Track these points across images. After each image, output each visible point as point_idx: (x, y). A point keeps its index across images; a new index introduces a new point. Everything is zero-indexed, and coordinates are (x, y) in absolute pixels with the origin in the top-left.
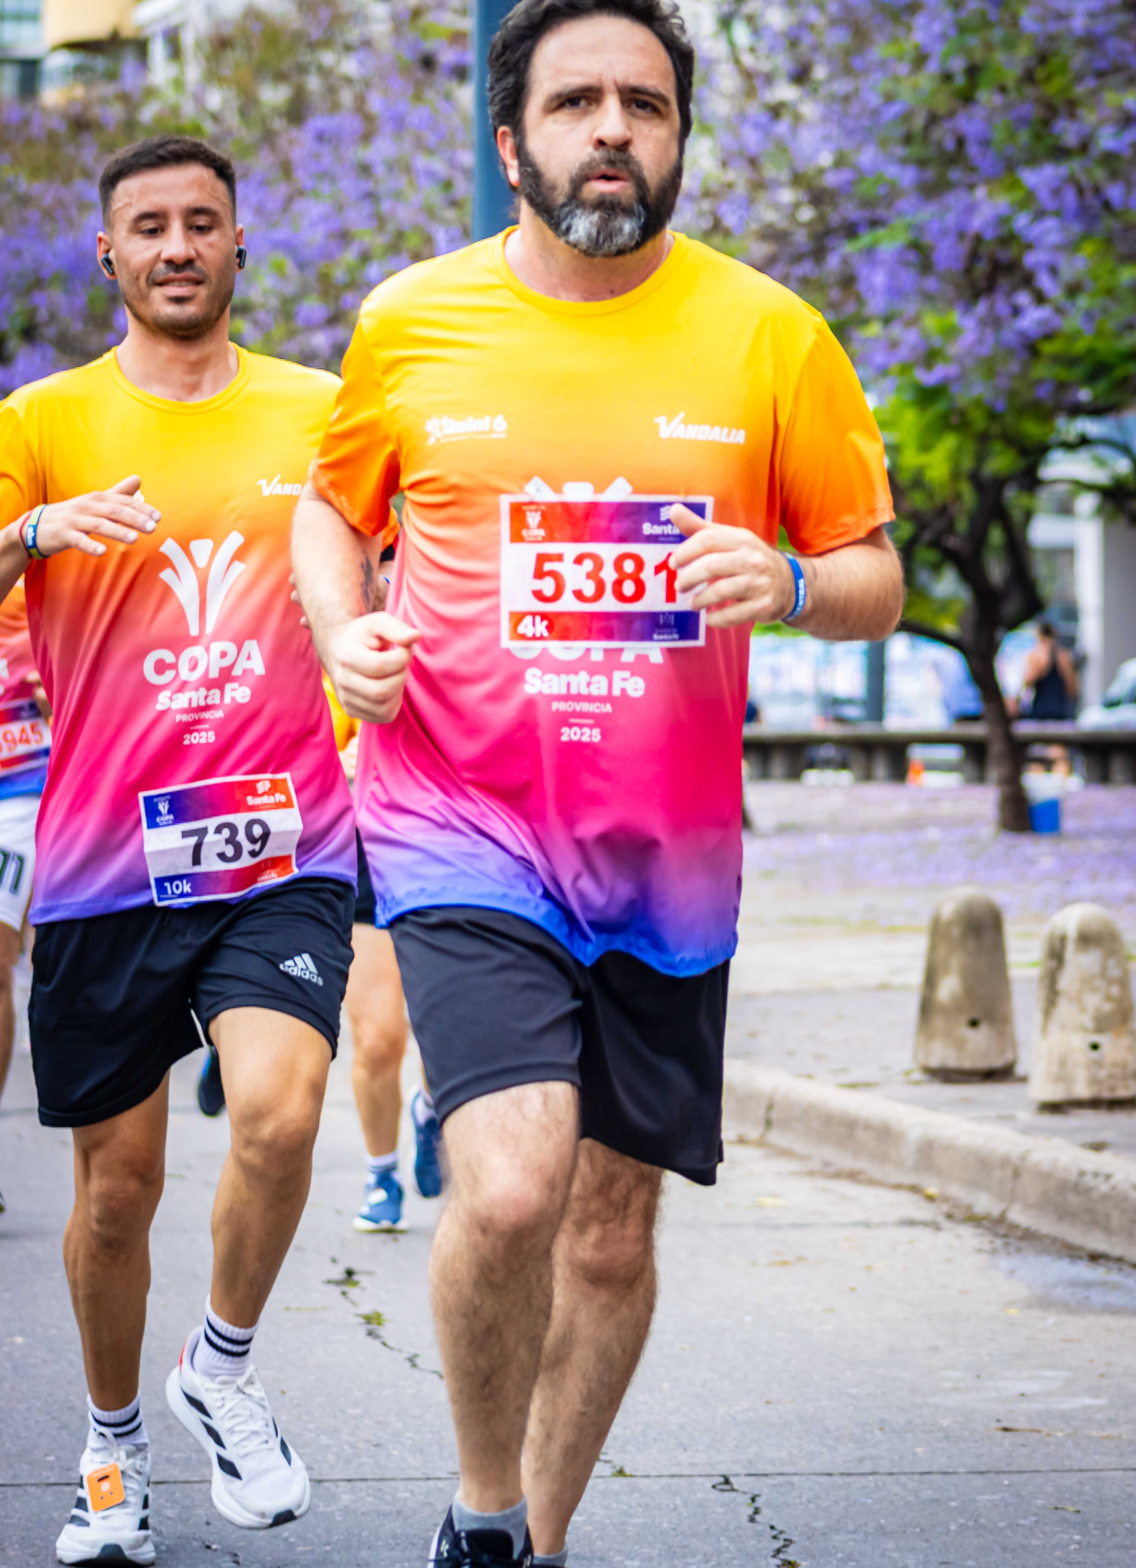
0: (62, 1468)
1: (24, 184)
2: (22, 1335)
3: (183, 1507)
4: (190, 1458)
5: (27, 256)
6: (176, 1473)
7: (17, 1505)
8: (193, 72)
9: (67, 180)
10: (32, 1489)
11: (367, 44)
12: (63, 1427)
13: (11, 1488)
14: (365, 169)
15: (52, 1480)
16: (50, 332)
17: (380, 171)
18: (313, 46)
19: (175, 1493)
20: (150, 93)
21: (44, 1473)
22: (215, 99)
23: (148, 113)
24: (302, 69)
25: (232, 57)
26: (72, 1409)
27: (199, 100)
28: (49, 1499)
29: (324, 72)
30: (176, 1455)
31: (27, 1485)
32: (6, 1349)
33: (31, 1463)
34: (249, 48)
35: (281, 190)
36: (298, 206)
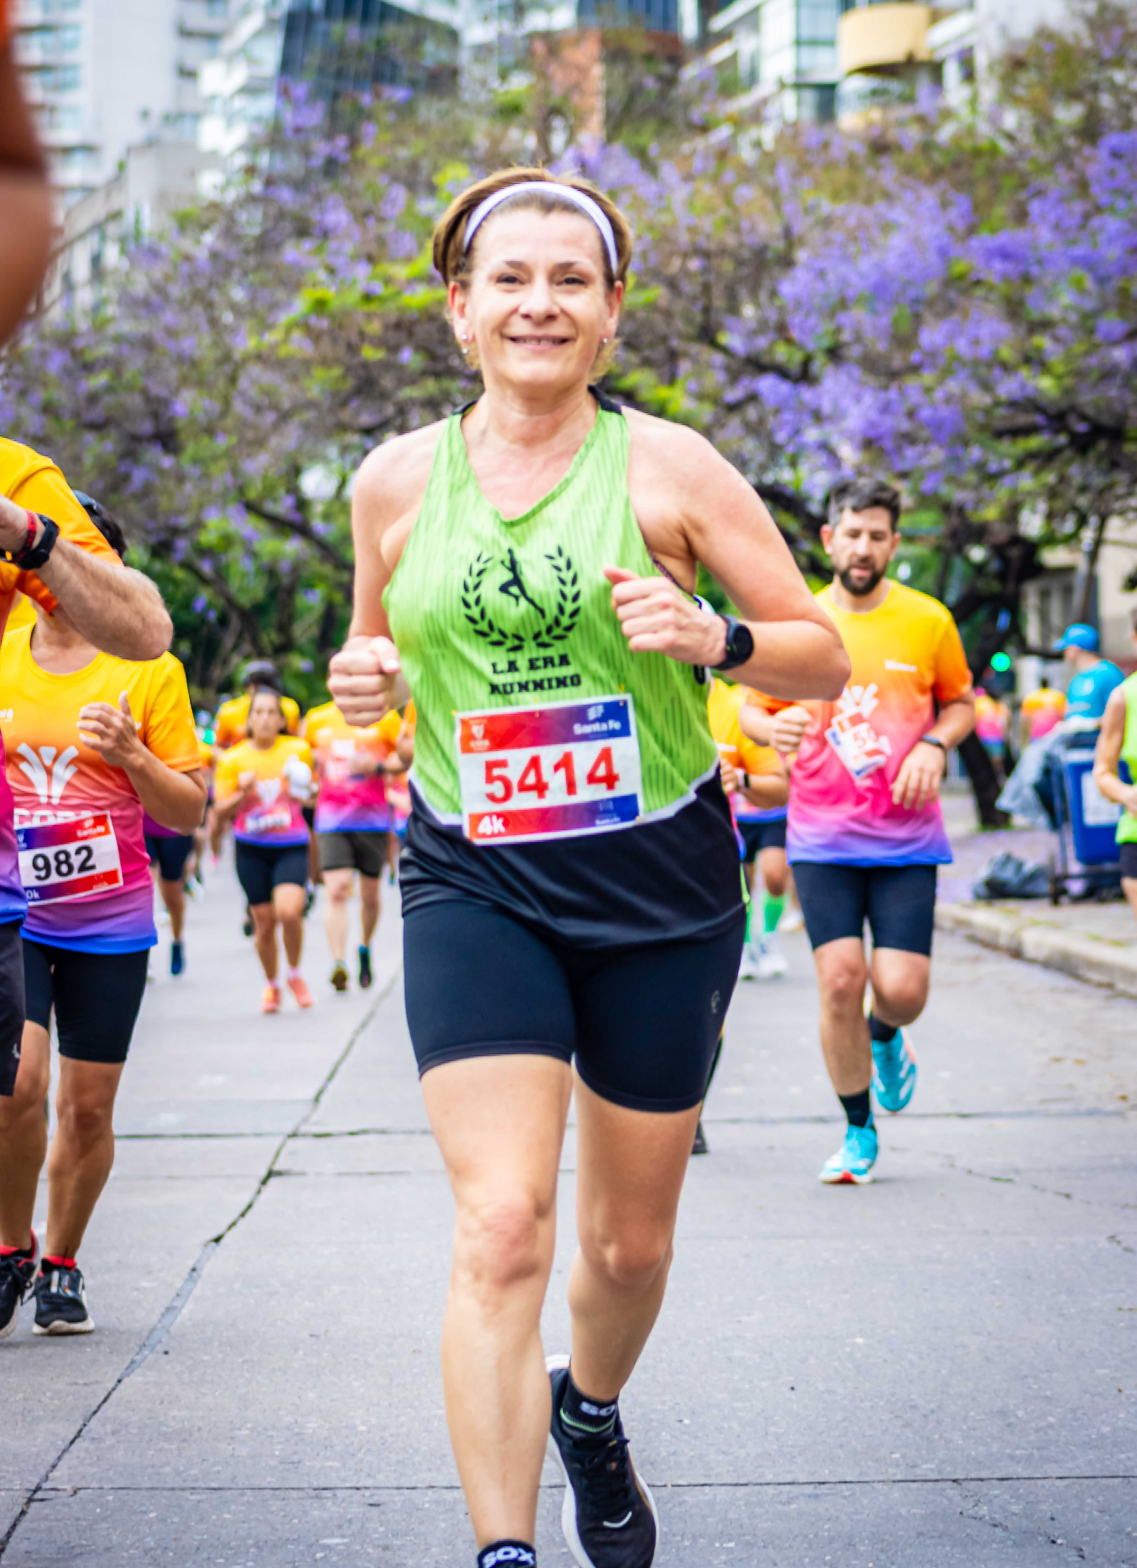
0: (907, 1464)
1: (827, 206)
2: (862, 1337)
3: (1027, 1503)
4: (1032, 1455)
5: (831, 277)
6: (1019, 1470)
7: (865, 1501)
8: (989, 92)
9: (868, 201)
10: (879, 1486)
12: (907, 1425)
13: (859, 1485)
15: (898, 1477)
16: (854, 352)
18: (1107, 65)
19: (1019, 1489)
20: (947, 114)
21: (890, 1470)
22: (1011, 119)
23: (946, 133)
24: (1095, 88)
25: (1028, 77)
26: (914, 1407)
27: (994, 120)
28: (897, 1495)
29: (1115, 89)
30: (1018, 1452)
31: (874, 1482)
32: (848, 1349)
33: (877, 1461)
34: (1040, 68)
35: (1078, 207)
36: (1095, 222)
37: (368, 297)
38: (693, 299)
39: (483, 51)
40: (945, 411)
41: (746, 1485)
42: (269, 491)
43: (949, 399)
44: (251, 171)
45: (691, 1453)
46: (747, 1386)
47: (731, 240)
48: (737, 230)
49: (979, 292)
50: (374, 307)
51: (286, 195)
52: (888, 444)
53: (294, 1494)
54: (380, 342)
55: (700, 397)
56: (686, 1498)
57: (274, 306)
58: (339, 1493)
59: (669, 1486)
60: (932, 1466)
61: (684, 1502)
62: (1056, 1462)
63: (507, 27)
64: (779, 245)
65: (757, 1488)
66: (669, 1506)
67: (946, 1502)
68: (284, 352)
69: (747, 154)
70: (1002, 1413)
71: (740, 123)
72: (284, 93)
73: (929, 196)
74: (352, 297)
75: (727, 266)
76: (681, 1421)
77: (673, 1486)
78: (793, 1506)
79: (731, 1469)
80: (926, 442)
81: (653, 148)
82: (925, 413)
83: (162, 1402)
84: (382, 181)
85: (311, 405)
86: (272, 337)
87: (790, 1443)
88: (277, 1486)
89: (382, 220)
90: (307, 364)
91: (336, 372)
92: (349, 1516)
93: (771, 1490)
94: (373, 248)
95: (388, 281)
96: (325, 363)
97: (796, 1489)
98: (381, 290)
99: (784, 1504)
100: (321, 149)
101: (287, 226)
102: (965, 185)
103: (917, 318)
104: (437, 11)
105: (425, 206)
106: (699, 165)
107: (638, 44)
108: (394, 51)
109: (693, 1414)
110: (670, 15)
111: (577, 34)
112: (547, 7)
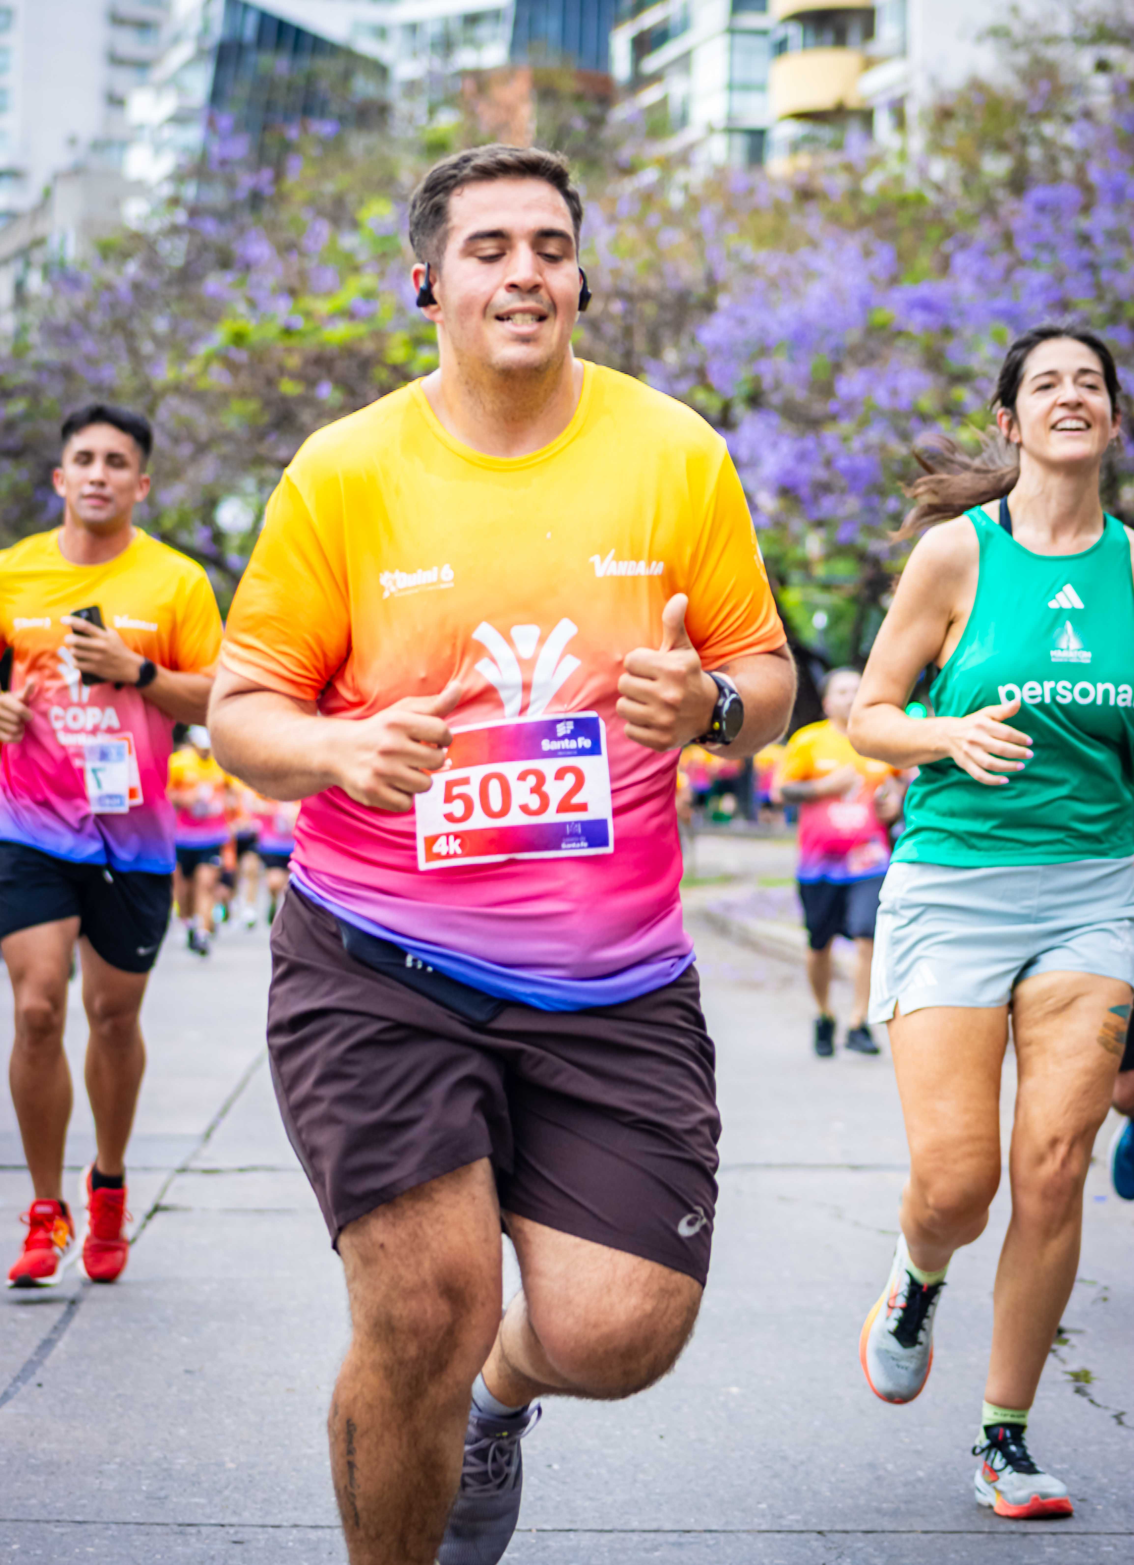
0: (773, 1515)
1: (751, 252)
2: (737, 1386)
4: (899, 1508)
5: (753, 324)
6: (884, 1523)
7: (729, 1551)
8: (917, 142)
9: (792, 248)
10: (743, 1536)
11: (1087, 114)
12: (776, 1476)
13: (723, 1534)
14: (1085, 239)
15: (764, 1527)
16: (775, 399)
17: (1099, 241)
18: (1036, 118)
19: (883, 1542)
20: (877, 160)
21: (756, 1520)
22: (939, 169)
23: (871, 184)
24: (1024, 141)
25: (956, 127)
26: (785, 1458)
27: (922, 171)
28: (760, 1545)
29: (1045, 142)
30: (885, 1506)
31: (738, 1531)
32: (722, 1399)
33: (743, 1510)
34: (968, 119)
35: (1002, 260)
36: (1019, 275)
37: (288, 331)
38: (614, 342)
39: (412, 88)
40: (861, 462)
41: (610, 1531)
42: (183, 523)
43: (867, 449)
44: (175, 201)
45: (558, 1499)
46: (618, 1433)
47: (653, 284)
48: (660, 274)
49: (900, 343)
50: (293, 342)
51: (209, 227)
52: (805, 491)
53: (159, 1529)
54: (298, 376)
56: (551, 1543)
57: (194, 338)
58: (204, 1530)
59: (534, 1531)
60: (798, 1517)
61: (548, 1547)
62: (923, 1516)
63: (437, 64)
64: (701, 290)
65: (622, 1535)
66: (533, 1550)
67: (809, 1554)
68: (204, 383)
69: (675, 199)
70: (872, 1466)
71: (668, 165)
72: (211, 124)
73: (853, 244)
74: (271, 331)
75: (649, 310)
76: (550, 1466)
77: (538, 1530)
78: (657, 1554)
79: (597, 1515)
80: (843, 491)
82: (842, 463)
83: (32, 1435)
84: (306, 216)
85: (228, 437)
86: (191, 369)
87: (658, 1490)
88: (141, 1521)
89: (303, 254)
90: (224, 397)
91: (253, 405)
92: (212, 1553)
93: (635, 1537)
94: (295, 283)
95: (308, 315)
96: (243, 395)
97: (660, 1537)
98: (301, 324)
99: (647, 1550)
100: (246, 181)
101: (210, 257)
102: (890, 234)
103: (837, 368)
104: (366, 46)
105: (349, 241)
106: (624, 208)
107: (568, 84)
108: (324, 85)
109: (563, 1459)
110: (602, 54)
111: (507, 74)
112: (475, 44)
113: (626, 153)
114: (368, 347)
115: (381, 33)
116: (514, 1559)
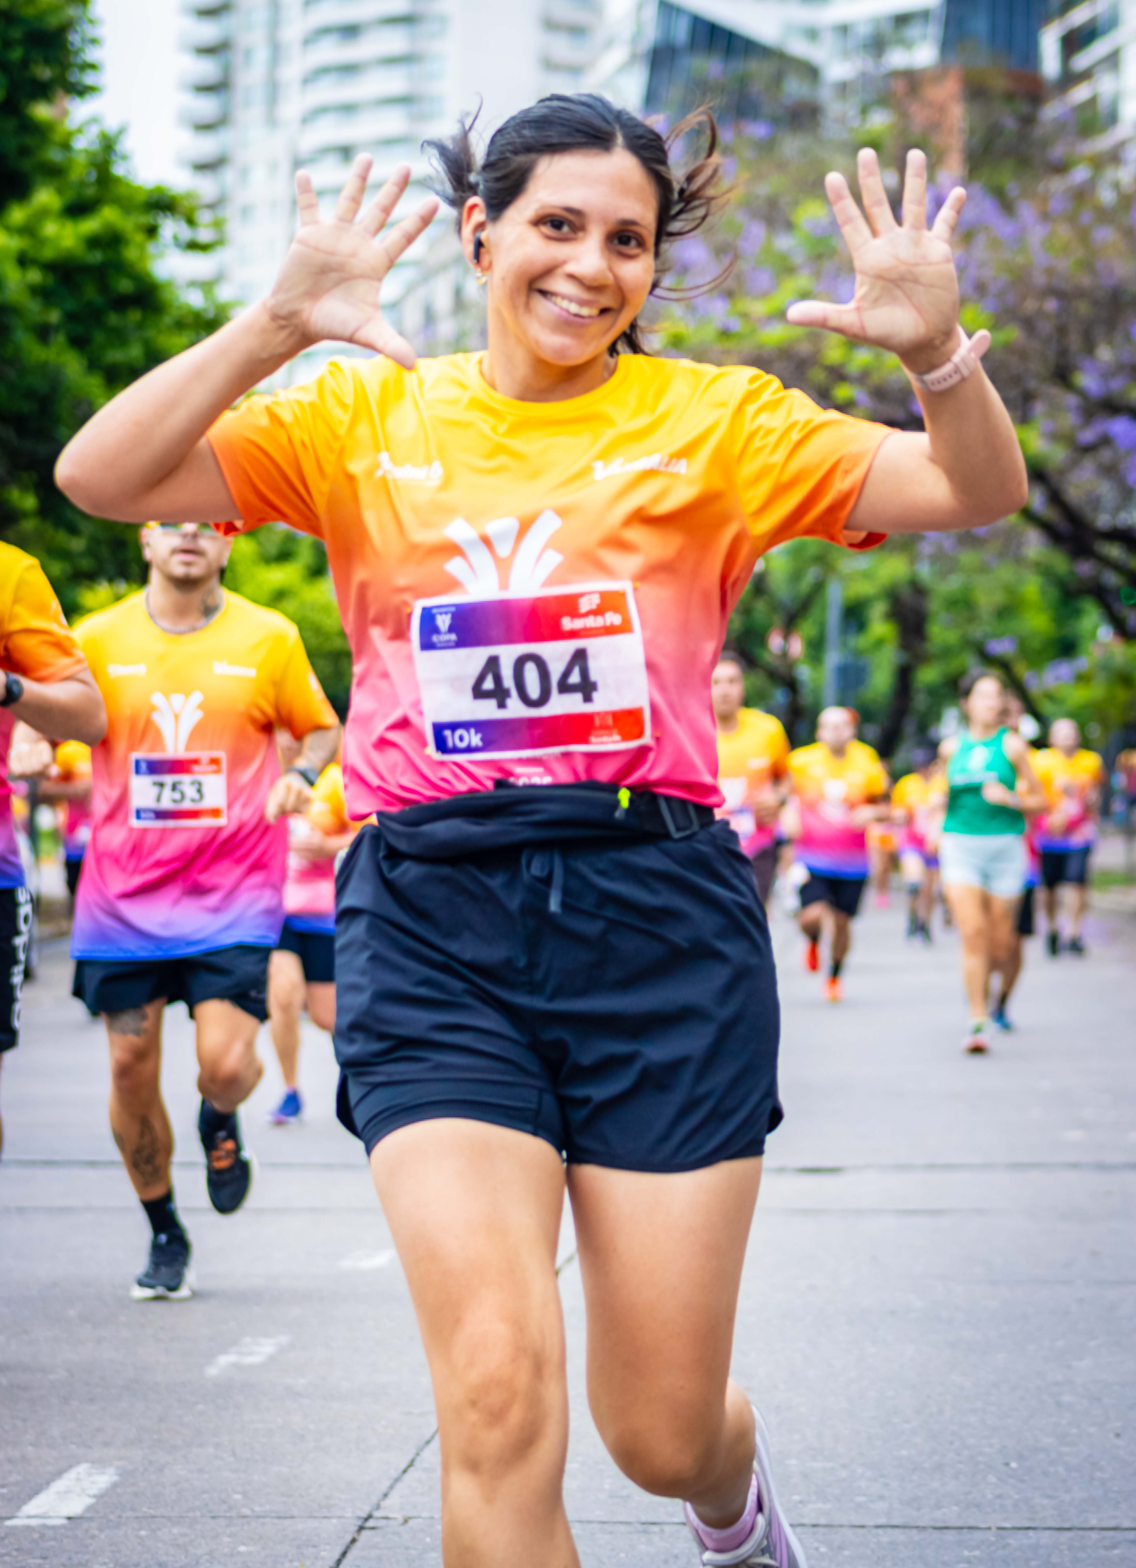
37: (724, 333)
38: (1048, 340)
39: (843, 88)
41: (1070, 1529)
45: (1017, 1497)
46: (1074, 1431)
47: (1086, 281)
48: (1093, 272)
50: (730, 343)
53: (622, 1528)
55: (1054, 437)
56: (1011, 1541)
58: (667, 1528)
59: (994, 1528)
61: (1008, 1545)
63: (869, 64)
65: (1081, 1533)
66: (993, 1548)
69: (1106, 196)
71: (1098, 163)
74: (709, 332)
75: (1083, 308)
76: (1007, 1464)
77: (998, 1528)
78: (1116, 1552)
79: (1056, 1512)
81: (1012, 188)
84: (740, 217)
87: (1115, 1488)
88: (604, 1519)
89: (737, 256)
92: (676, 1551)
93: (1094, 1535)
94: (730, 283)
95: (745, 316)
97: (1119, 1535)
98: (738, 326)
99: (1106, 1548)
104: (799, 48)
105: (784, 243)
106: (1056, 205)
107: (999, 83)
108: (757, 88)
109: (1020, 1457)
110: (1031, 54)
111: (939, 73)
112: (907, 44)
113: (1058, 151)
114: (804, 348)
115: (812, 34)
116: (975, 1557)
